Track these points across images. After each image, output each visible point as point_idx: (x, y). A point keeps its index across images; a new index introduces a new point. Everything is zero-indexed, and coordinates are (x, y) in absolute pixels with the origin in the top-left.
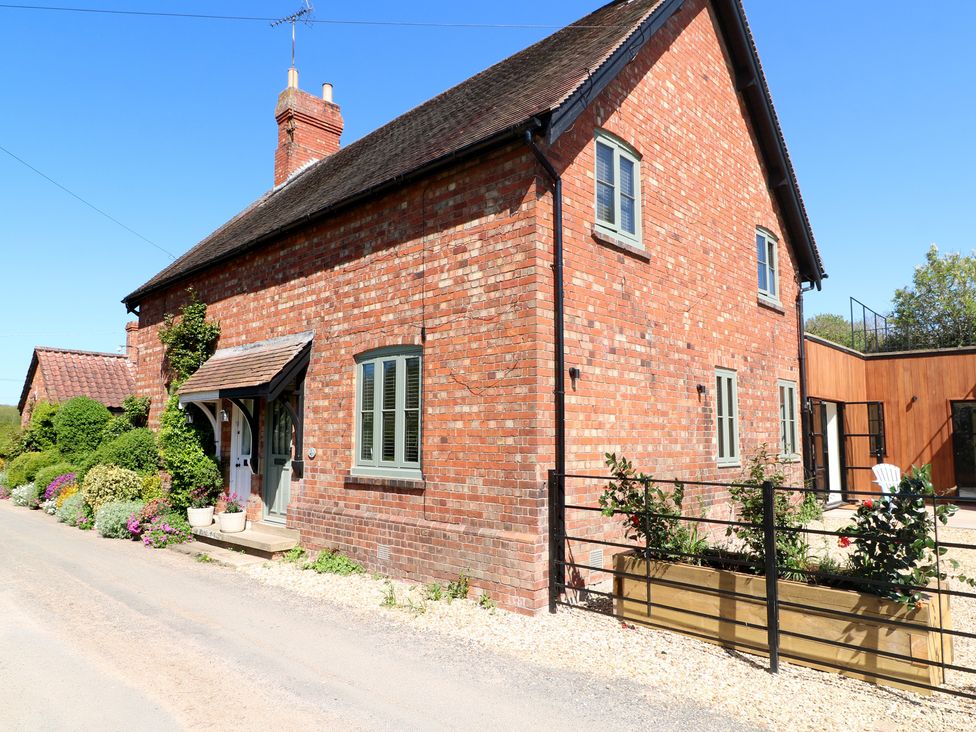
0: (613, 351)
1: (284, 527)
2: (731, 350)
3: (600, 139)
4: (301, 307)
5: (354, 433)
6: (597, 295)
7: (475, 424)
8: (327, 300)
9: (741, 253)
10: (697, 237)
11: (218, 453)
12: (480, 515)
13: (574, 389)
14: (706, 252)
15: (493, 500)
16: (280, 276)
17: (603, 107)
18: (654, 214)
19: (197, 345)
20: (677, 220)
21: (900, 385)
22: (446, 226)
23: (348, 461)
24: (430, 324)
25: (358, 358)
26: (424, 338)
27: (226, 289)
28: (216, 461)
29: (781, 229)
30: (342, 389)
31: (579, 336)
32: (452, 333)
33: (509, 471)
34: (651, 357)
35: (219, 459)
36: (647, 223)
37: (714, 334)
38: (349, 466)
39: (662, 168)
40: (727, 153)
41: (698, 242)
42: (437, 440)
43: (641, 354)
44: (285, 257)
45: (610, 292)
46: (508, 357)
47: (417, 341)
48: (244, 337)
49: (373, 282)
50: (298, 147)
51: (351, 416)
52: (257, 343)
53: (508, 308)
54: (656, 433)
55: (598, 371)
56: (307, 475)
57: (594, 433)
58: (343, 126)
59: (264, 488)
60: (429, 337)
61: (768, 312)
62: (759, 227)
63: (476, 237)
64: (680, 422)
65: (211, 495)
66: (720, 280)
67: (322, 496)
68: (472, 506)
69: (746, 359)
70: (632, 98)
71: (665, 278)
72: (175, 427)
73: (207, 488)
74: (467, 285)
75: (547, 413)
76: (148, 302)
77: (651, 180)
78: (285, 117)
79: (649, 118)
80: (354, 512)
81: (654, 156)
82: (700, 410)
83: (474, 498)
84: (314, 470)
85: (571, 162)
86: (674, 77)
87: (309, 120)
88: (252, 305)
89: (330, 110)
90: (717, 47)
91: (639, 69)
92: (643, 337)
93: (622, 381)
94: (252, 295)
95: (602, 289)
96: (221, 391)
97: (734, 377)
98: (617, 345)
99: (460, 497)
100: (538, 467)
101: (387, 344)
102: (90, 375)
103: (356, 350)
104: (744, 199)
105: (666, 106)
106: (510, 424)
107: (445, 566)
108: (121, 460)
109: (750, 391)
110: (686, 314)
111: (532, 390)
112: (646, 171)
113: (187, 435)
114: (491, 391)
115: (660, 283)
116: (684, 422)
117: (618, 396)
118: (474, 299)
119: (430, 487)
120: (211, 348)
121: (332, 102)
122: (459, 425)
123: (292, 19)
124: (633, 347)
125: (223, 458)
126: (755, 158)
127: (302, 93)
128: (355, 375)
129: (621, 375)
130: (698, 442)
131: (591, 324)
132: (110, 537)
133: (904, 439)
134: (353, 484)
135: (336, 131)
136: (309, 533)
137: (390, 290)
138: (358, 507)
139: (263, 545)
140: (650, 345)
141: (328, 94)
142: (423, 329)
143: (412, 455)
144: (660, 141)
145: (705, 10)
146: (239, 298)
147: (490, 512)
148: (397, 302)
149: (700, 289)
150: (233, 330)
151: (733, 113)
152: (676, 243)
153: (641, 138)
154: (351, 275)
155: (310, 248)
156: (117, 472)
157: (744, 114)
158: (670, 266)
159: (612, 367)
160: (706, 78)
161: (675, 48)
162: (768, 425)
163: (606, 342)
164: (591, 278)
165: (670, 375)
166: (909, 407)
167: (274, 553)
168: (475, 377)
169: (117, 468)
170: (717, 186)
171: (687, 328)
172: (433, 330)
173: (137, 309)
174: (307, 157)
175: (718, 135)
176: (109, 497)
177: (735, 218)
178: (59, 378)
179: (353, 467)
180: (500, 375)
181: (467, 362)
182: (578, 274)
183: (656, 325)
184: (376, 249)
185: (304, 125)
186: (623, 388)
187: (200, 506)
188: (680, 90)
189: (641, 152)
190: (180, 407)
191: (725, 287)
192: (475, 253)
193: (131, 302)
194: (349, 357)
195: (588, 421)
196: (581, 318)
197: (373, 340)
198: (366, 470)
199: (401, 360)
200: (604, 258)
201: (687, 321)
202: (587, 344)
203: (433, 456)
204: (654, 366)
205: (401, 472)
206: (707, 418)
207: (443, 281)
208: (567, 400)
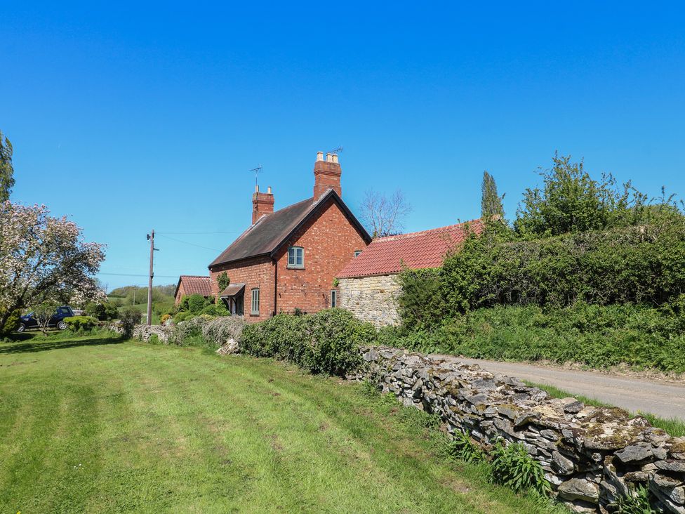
0: (292, 289)
3: (290, 251)
4: (244, 277)
5: (251, 305)
7: (265, 303)
8: (248, 276)
9: (346, 260)
10: (325, 260)
13: (280, 297)
17: (291, 242)
18: (307, 259)
19: (224, 282)
20: (317, 258)
23: (250, 311)
25: (252, 289)
30: (249, 296)
31: (282, 288)
32: (262, 286)
36: (305, 262)
39: (311, 248)
40: (340, 236)
42: (261, 306)
43: (301, 289)
45: (292, 278)
46: (268, 292)
47: (259, 287)
48: (235, 282)
49: (254, 274)
50: (258, 212)
51: (251, 301)
52: (237, 284)
53: (268, 283)
54: (306, 305)
55: (287, 293)
57: (286, 305)
62: (355, 251)
63: (265, 269)
66: (335, 268)
71: (311, 272)
72: (220, 304)
74: (264, 278)
75: (273, 302)
76: (214, 268)
77: (307, 252)
79: (308, 238)
81: (309, 246)
82: (324, 300)
83: (264, 317)
84: (245, 313)
85: (281, 257)
86: (317, 226)
87: (262, 202)
88: (236, 274)
89: (270, 197)
90: (338, 210)
92: (302, 285)
94: (236, 272)
95: (289, 278)
96: (228, 296)
100: (270, 311)
101: (255, 287)
102: (198, 285)
104: (349, 246)
105: (313, 234)
106: (268, 304)
111: (270, 298)
112: (305, 250)
113: (223, 306)
114: (266, 298)
115: (309, 273)
116: (317, 303)
117: (293, 298)
118: (265, 281)
120: (228, 283)
122: (263, 304)
124: (299, 288)
126: (356, 233)
128: (251, 293)
129: (295, 294)
131: (286, 285)
134: (250, 316)
137: (256, 276)
140: (305, 287)
141: (269, 191)
142: (259, 285)
144: (311, 242)
145: (334, 204)
146: (233, 272)
148: (256, 279)
149: (325, 272)
150: (232, 280)
151: (345, 225)
152: (316, 263)
153: (304, 244)
154: (251, 272)
157: (350, 223)
158: (313, 269)
159: (292, 292)
160: (332, 220)
163: (290, 288)
164: (286, 276)
165: (312, 293)
168: (265, 295)
170: (335, 246)
171: (319, 282)
173: (212, 270)
175: (336, 233)
177: (344, 251)
178: (188, 286)
181: (264, 292)
182: (282, 276)
183: (307, 282)
185: (261, 204)
188: (320, 228)
189: (304, 247)
190: (221, 299)
193: (210, 268)
194: (250, 289)
195: (284, 303)
196: (283, 284)
197: (253, 286)
198: (252, 313)
199: (257, 290)
200: (290, 272)
201: (319, 280)
202: (284, 289)
203: (260, 309)
204: (306, 291)
205: (257, 313)
206: (327, 302)
207: (262, 276)
208: (278, 299)
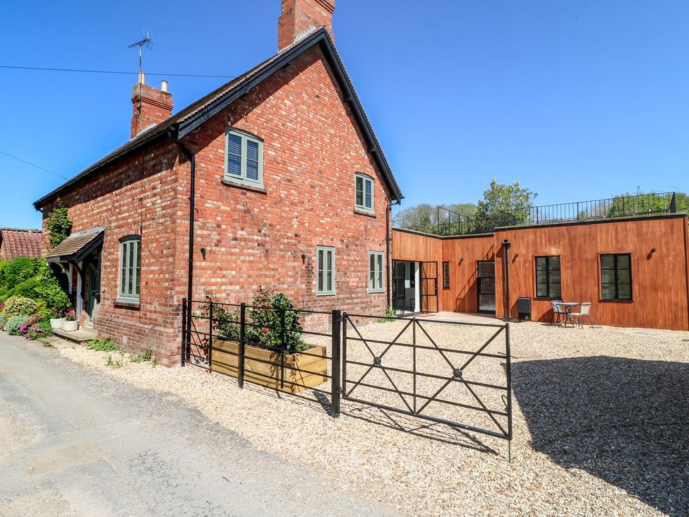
0: (235, 239)
1: (92, 327)
2: (331, 237)
3: (231, 132)
4: (102, 212)
5: (119, 280)
6: (224, 212)
7: (157, 276)
8: (110, 209)
9: (342, 187)
10: (306, 180)
11: (70, 290)
12: (157, 320)
13: (204, 259)
14: (313, 187)
15: (161, 313)
16: (94, 195)
17: (232, 116)
18: (271, 169)
20: (290, 172)
21: (456, 253)
22: (150, 175)
23: (115, 293)
24: (144, 224)
25: (121, 240)
26: (141, 232)
27: (75, 201)
28: (68, 294)
29: (376, 173)
30: (115, 256)
31: (209, 233)
32: (150, 230)
33: (166, 298)
34: (266, 242)
35: (71, 293)
36: (266, 174)
37: (317, 229)
38: (116, 296)
39: (279, 146)
40: (332, 136)
41: (307, 182)
42: (144, 283)
43: (257, 240)
44: (96, 185)
45: (235, 210)
46: (168, 243)
47: (139, 234)
48: (81, 227)
49: (126, 201)
50: (144, 117)
51: (117, 270)
52: (86, 230)
53: (168, 219)
54: (268, 280)
55: (223, 249)
56: (102, 300)
57: (219, 280)
58: (173, 105)
59: (88, 308)
60: (143, 232)
61: (362, 217)
62: (356, 173)
63: (159, 182)
64: (287, 274)
65: (64, 312)
66: (323, 202)
67: (107, 312)
68: (154, 316)
69: (342, 241)
70: (257, 110)
71: (279, 202)
72: (44, 275)
73: (61, 308)
74: (156, 206)
75: (183, 271)
77: (269, 152)
78: (136, 100)
79: (271, 120)
80: (116, 320)
81: (273, 140)
82: (303, 267)
83: (155, 312)
84: (104, 299)
85: (207, 145)
86: (291, 98)
87: (151, 102)
88: (85, 210)
89: (165, 96)
90: (329, 80)
91: (262, 95)
92: (260, 231)
93: (241, 254)
94: (84, 204)
95: (228, 209)
96: (61, 257)
97: (334, 251)
98: (238, 236)
99: (151, 311)
100: (175, 297)
101: (130, 234)
102: (34, 244)
103: (120, 237)
104: (346, 159)
105: (284, 113)
106: (167, 276)
107: (144, 346)
108: (25, 292)
109: (345, 257)
110: (295, 220)
111: (174, 259)
112: (266, 148)
113: (50, 280)
114: (162, 259)
115: (274, 204)
116: (290, 273)
117: (238, 262)
118: (158, 213)
119: (142, 308)
121: (166, 91)
122: (151, 276)
123: (140, 44)
124: (251, 237)
125: (73, 291)
126: (356, 137)
127: (146, 86)
128: (120, 249)
129: (242, 251)
130: (301, 283)
131: (219, 226)
132: (12, 334)
133: (457, 280)
134: (117, 306)
135: (169, 108)
136: (101, 331)
137: (131, 206)
138: (118, 317)
139: (77, 337)
140: (265, 235)
141: (164, 88)
142: (141, 227)
143: (138, 291)
144: (278, 132)
145: (320, 61)
146: (79, 206)
147: (160, 318)
148: (133, 212)
149: (307, 206)
150: (77, 223)
151: (340, 115)
152: (290, 183)
153: (262, 131)
154: (118, 197)
155: (105, 181)
156: (21, 300)
157: (348, 114)
158: (282, 195)
159: (235, 247)
160: (318, 97)
161: (292, 83)
162: (359, 274)
163: (230, 235)
164: (219, 203)
165: (280, 250)
166: (460, 264)
167: (81, 341)
168: (157, 253)
169: (22, 297)
170: (324, 153)
171: (295, 226)
172: (145, 228)
173: (42, 209)
174: (150, 123)
175: (326, 126)
176: (16, 313)
177: (337, 169)
178: (14, 246)
179: (118, 297)
180: (165, 252)
181: (155, 244)
182: (209, 201)
183: (270, 225)
184: (127, 184)
185: (148, 105)
186: (242, 258)
187: (58, 317)
188: (296, 104)
189: (263, 138)
190: (47, 265)
191: (327, 205)
192: (159, 190)
193: (38, 205)
194: (117, 240)
195: (214, 274)
196: (211, 223)
197: (125, 232)
198: (122, 298)
199: (135, 242)
200: (230, 193)
201: (295, 223)
202: (215, 236)
203: (144, 291)
204: (268, 246)
205: (133, 299)
206: (309, 271)
207: (148, 203)
208: (196, 264)
